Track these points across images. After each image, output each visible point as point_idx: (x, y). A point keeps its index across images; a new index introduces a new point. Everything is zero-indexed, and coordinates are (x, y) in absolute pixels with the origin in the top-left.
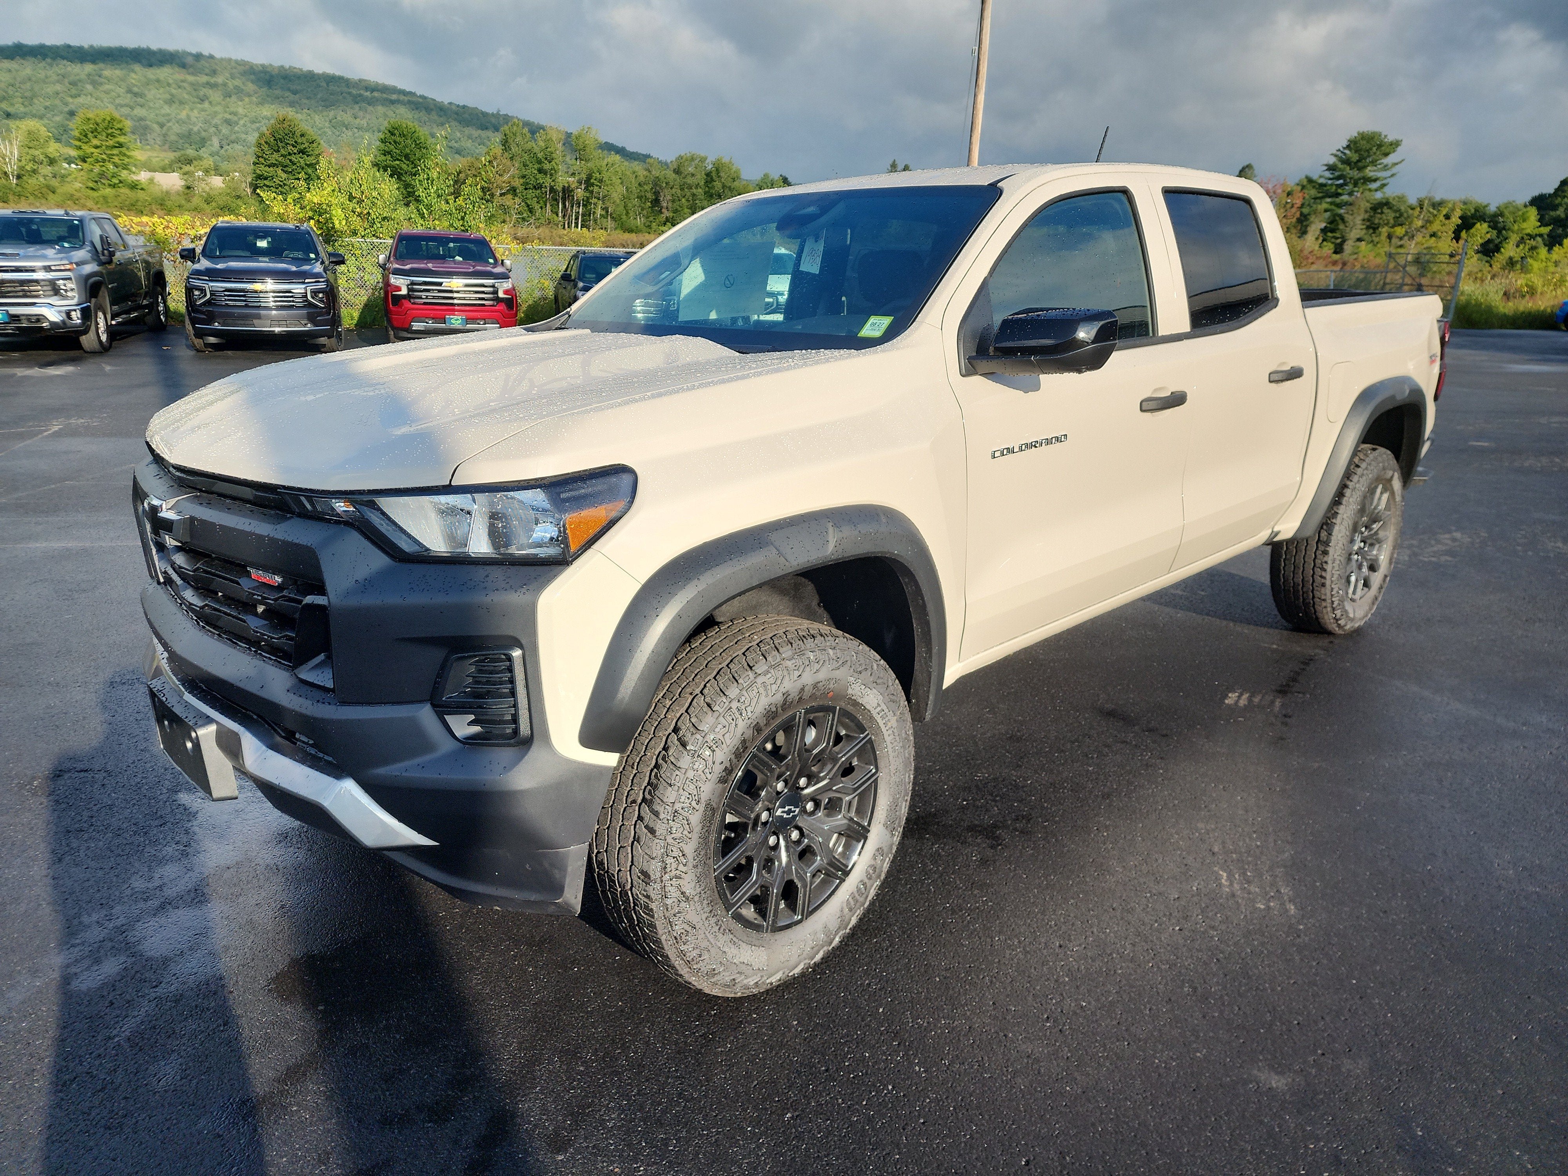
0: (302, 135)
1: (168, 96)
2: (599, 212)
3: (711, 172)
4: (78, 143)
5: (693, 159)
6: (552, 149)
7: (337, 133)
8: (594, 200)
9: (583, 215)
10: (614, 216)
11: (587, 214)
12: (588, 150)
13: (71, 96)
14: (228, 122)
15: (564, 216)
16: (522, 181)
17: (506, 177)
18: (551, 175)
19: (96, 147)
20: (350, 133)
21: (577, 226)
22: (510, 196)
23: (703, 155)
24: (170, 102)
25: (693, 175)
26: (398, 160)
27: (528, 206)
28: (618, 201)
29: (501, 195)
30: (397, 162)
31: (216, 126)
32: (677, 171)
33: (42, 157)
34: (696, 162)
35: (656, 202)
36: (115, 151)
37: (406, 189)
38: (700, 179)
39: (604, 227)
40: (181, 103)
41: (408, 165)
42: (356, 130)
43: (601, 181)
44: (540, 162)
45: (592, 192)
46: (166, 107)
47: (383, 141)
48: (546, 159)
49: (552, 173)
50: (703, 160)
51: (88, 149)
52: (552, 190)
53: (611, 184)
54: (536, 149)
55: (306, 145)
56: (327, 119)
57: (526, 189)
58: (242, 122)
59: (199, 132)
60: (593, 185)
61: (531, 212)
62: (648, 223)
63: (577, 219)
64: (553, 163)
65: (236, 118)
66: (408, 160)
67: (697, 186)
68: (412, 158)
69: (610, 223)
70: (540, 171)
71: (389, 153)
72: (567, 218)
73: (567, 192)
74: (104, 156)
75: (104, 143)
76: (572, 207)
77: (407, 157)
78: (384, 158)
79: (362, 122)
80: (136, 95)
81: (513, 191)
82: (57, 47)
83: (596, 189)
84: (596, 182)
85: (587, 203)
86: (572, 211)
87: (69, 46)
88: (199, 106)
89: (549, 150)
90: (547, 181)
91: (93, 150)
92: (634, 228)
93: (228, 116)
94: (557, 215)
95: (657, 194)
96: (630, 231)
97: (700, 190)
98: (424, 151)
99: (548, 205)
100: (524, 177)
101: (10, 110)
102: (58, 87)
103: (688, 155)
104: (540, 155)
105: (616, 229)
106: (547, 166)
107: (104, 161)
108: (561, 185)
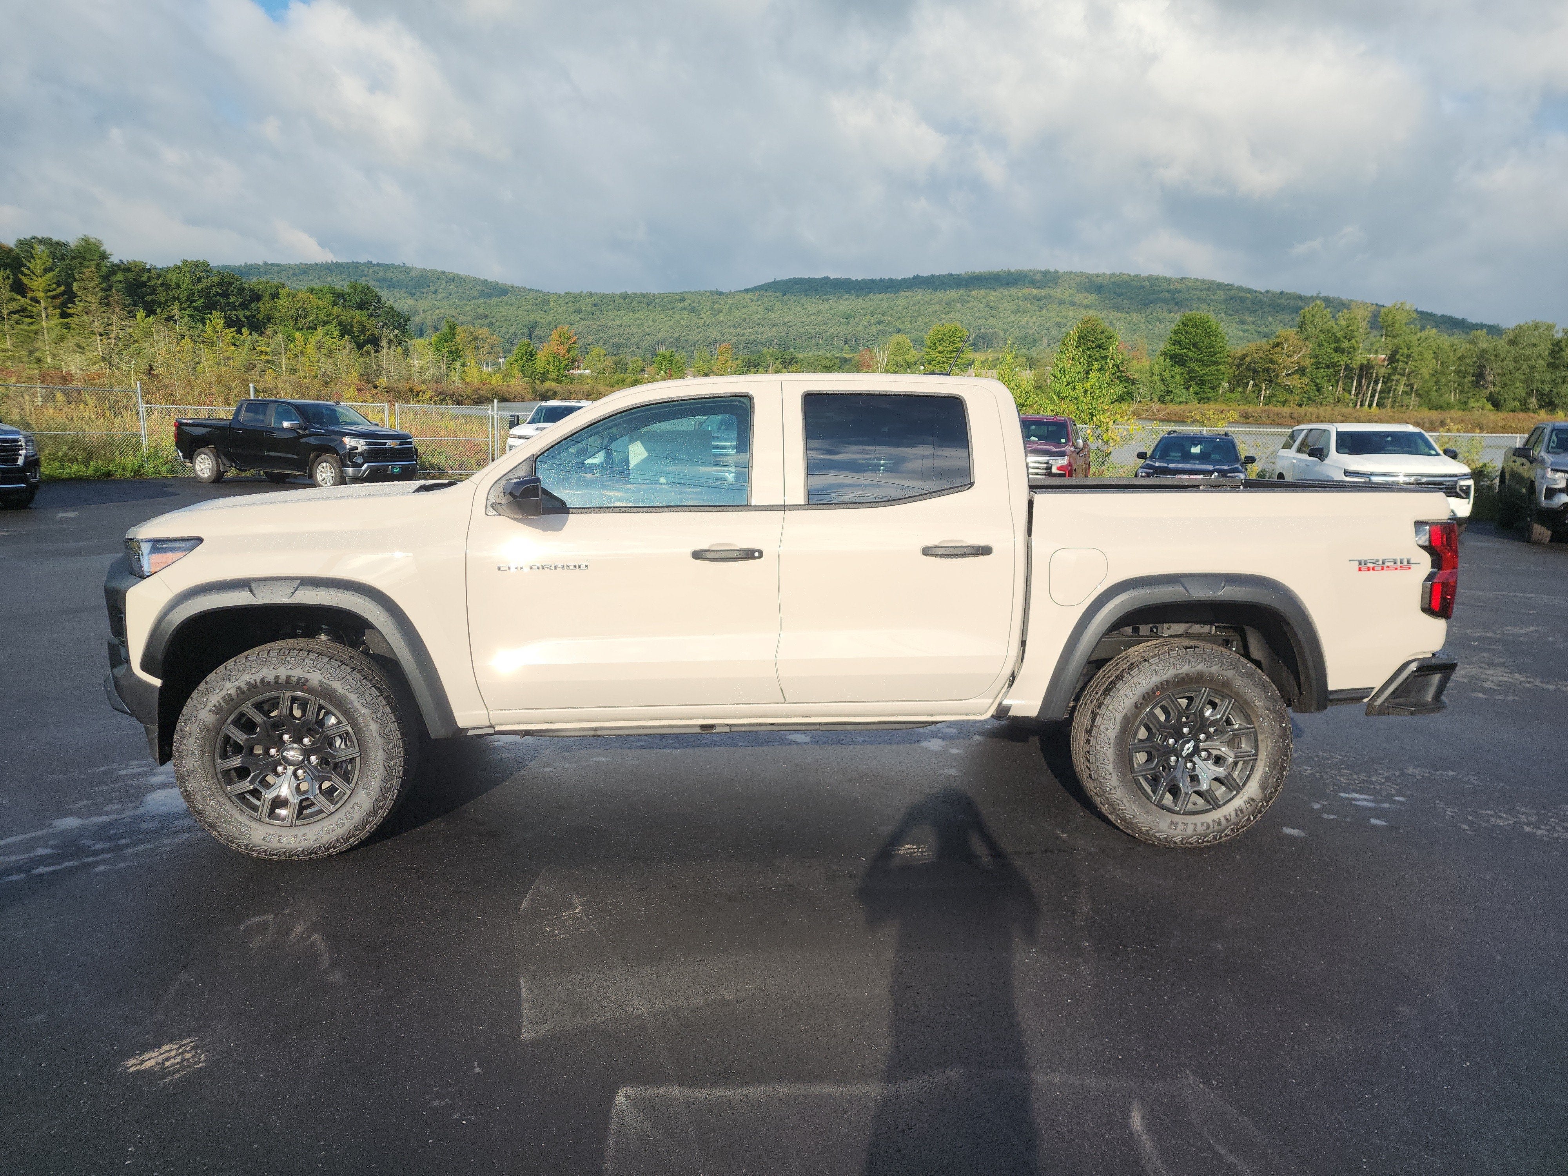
0: (1102, 332)
1: (1015, 307)
2: (1401, 388)
3: (1559, 342)
4: (928, 350)
5: (1536, 327)
6: (1355, 328)
7: (1151, 327)
8: (1397, 377)
9: (1381, 392)
10: (1421, 392)
11: (1386, 391)
12: (1397, 326)
13: (945, 313)
14: (1058, 325)
15: (1357, 394)
16: (1313, 360)
17: (1295, 358)
18: (1349, 353)
19: (940, 352)
20: (1162, 326)
21: (1370, 406)
22: (1297, 376)
23: (1550, 322)
24: (1016, 312)
25: (1534, 345)
26: (1186, 348)
27: (1316, 385)
28: (1427, 377)
29: (1287, 375)
30: (1185, 351)
31: (1048, 329)
32: (1513, 343)
33: (902, 362)
34: (1541, 331)
35: (1480, 375)
36: (953, 355)
37: (1188, 374)
38: (1544, 348)
39: (1405, 403)
40: (1025, 312)
41: (1195, 353)
42: (1168, 323)
43: (1409, 356)
44: (1337, 341)
45: (1395, 369)
46: (1012, 316)
47: (1175, 333)
48: (1345, 337)
49: (1350, 352)
50: (1550, 328)
51: (934, 354)
52: (1347, 367)
53: (1421, 360)
54: (1336, 329)
55: (1104, 340)
56: (1144, 315)
57: (1317, 368)
58: (1069, 324)
59: (1033, 334)
60: (1398, 361)
61: (1318, 391)
62: (1464, 400)
63: (1373, 396)
64: (1353, 341)
65: (1065, 321)
66: (1197, 348)
67: (1540, 356)
68: (1200, 345)
69: (1413, 400)
70: (1336, 350)
71: (1179, 342)
72: (1360, 396)
73: (1366, 369)
74: (944, 359)
75: (946, 349)
76: (1369, 384)
77: (1195, 345)
78: (1172, 347)
79: (1176, 316)
80: (992, 308)
81: (1302, 371)
82: (943, 276)
83: (1401, 365)
84: (1402, 358)
85: (1387, 379)
86: (1368, 388)
87: (951, 275)
88: (1038, 313)
89: (1350, 328)
90: (1344, 359)
91: (937, 355)
92: (1444, 405)
93: (1059, 320)
94: (1350, 393)
95: (1482, 367)
96: (1438, 408)
97: (1541, 362)
98: (1213, 338)
99: (1340, 384)
100: (1316, 356)
101: (902, 327)
102: (937, 307)
103: (1531, 323)
104: (1339, 335)
105: (1420, 406)
106: (1345, 344)
107: (944, 362)
108: (1359, 363)
